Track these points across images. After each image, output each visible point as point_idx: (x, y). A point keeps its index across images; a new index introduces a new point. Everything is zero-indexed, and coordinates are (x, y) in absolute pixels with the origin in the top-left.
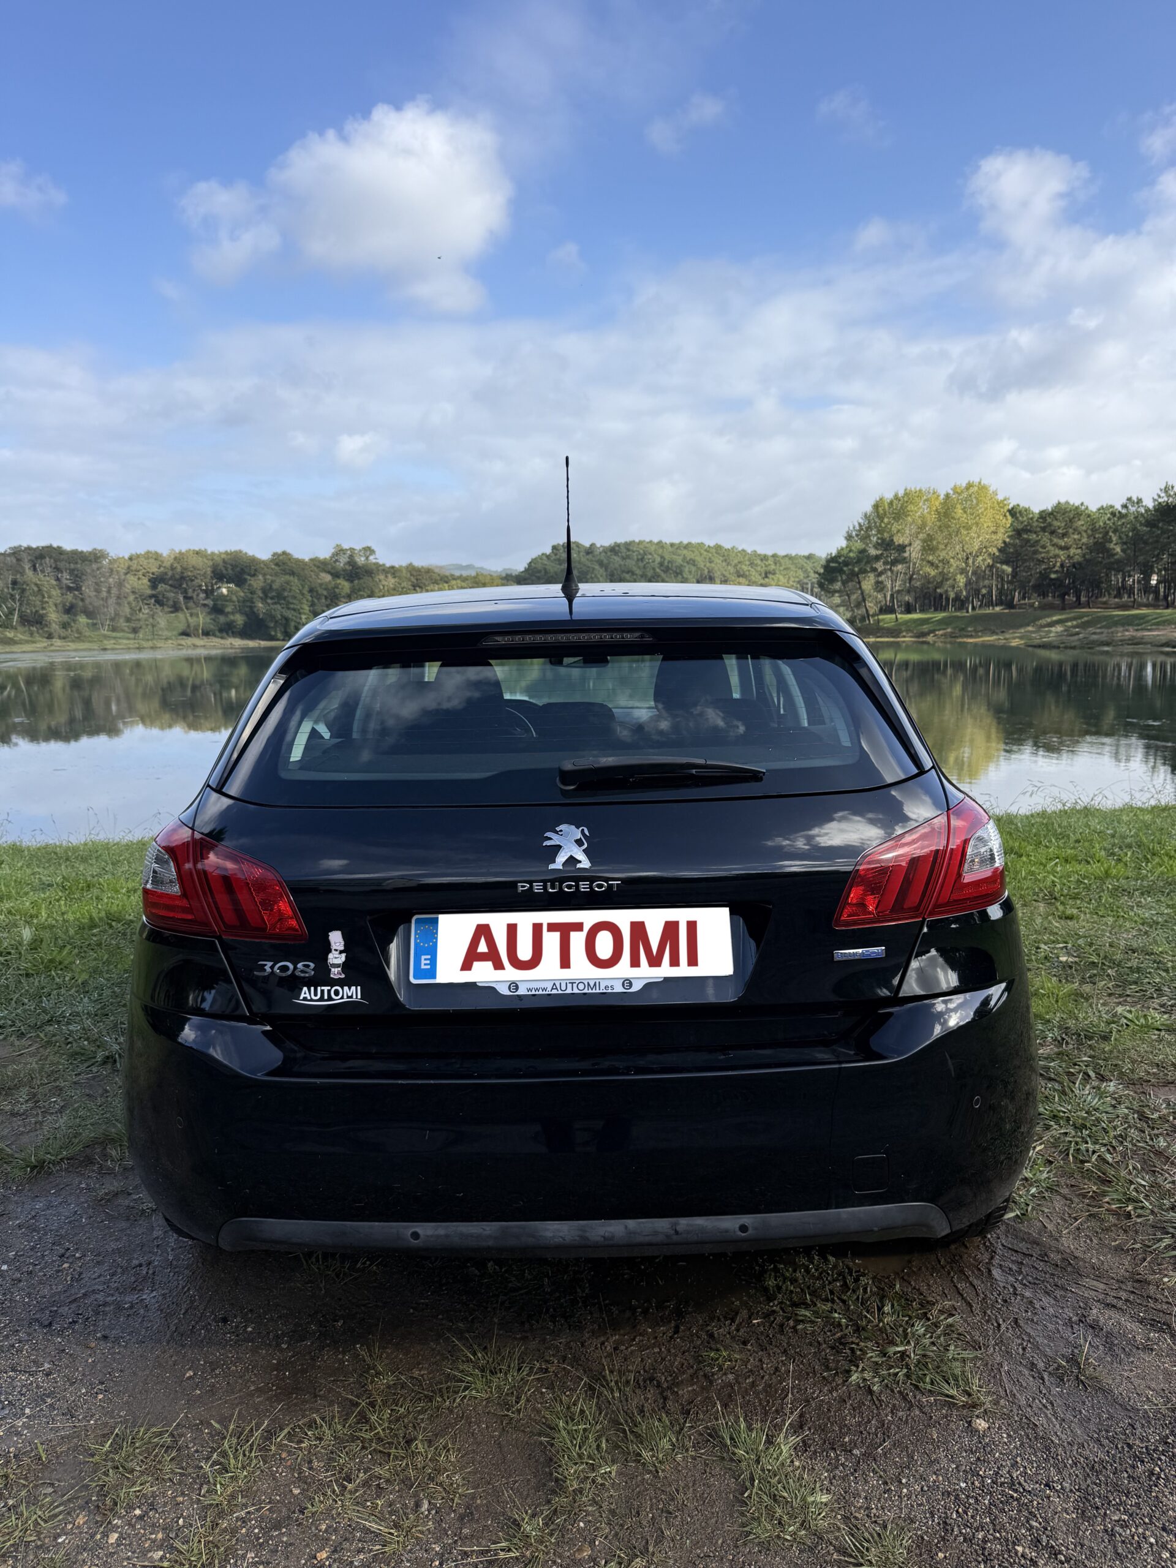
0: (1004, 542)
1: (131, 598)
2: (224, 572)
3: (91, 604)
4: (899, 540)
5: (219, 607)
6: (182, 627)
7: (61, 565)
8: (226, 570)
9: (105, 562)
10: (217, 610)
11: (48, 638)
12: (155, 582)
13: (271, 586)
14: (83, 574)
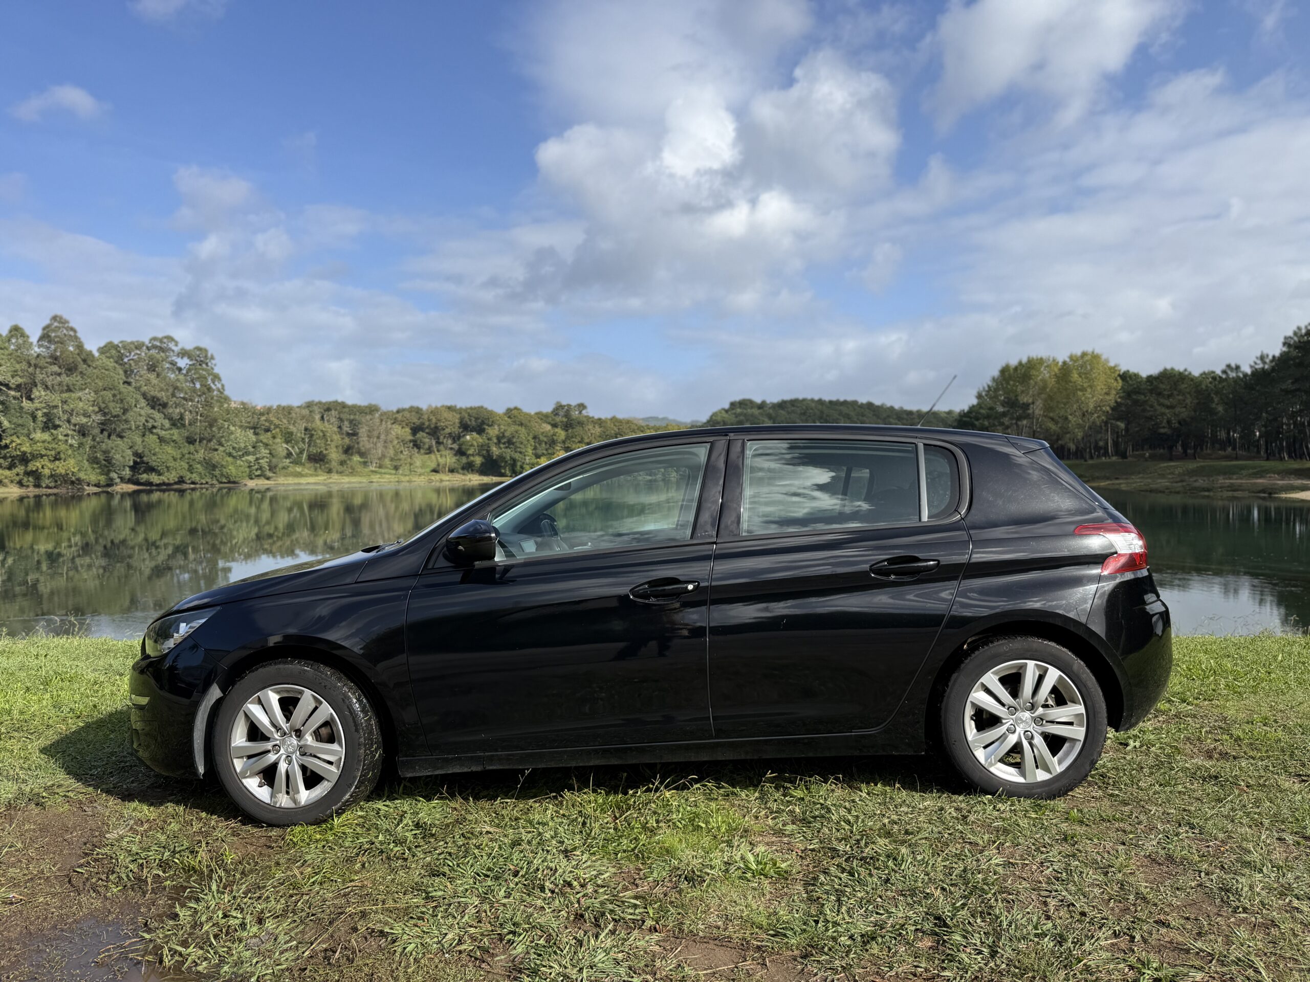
0: (1116, 402)
1: (396, 442)
2: (469, 423)
3: (363, 446)
4: (1024, 399)
5: (463, 450)
6: (433, 465)
7: (343, 416)
8: (470, 420)
9: (377, 415)
10: (461, 452)
11: (328, 473)
12: (415, 430)
13: (503, 433)
14: (359, 423)
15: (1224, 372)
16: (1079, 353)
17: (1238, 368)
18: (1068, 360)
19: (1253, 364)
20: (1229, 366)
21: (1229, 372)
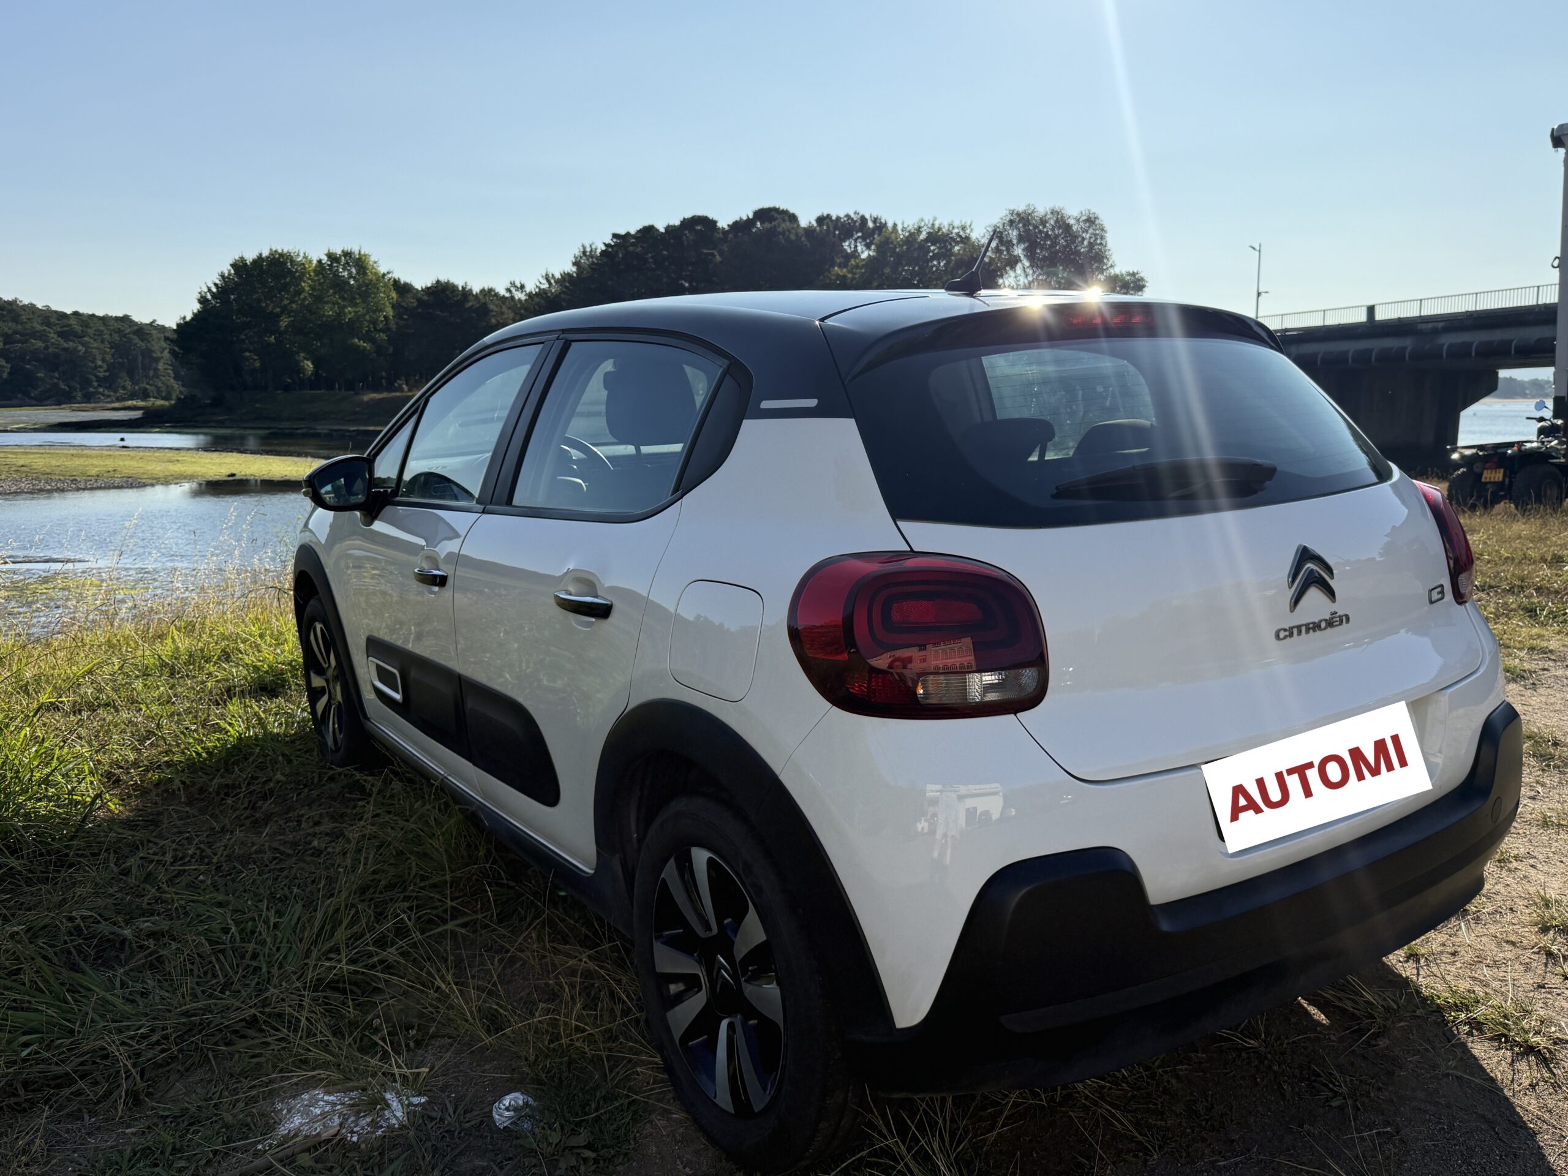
15: (508, 290)
16: (339, 252)
17: (522, 287)
18: (325, 259)
19: (538, 284)
20: (513, 284)
21: (513, 289)
